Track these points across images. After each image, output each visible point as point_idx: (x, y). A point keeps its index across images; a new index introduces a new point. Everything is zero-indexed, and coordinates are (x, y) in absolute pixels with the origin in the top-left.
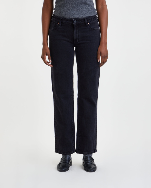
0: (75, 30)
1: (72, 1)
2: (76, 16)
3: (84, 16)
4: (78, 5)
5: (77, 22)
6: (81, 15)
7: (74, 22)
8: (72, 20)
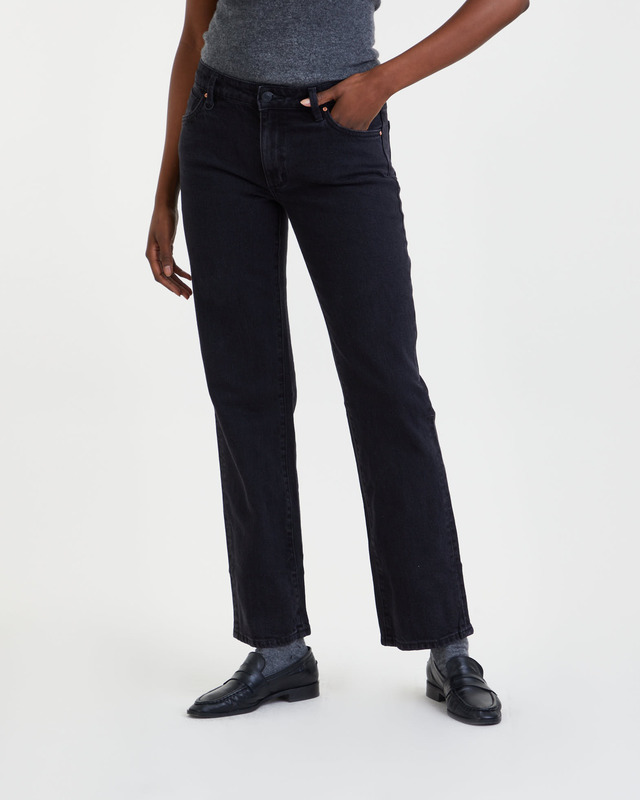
0: (266, 133)
1: (263, 9)
2: (274, 77)
3: (303, 78)
4: (287, 24)
5: (273, 99)
6: (292, 70)
7: (260, 98)
8: (253, 88)
